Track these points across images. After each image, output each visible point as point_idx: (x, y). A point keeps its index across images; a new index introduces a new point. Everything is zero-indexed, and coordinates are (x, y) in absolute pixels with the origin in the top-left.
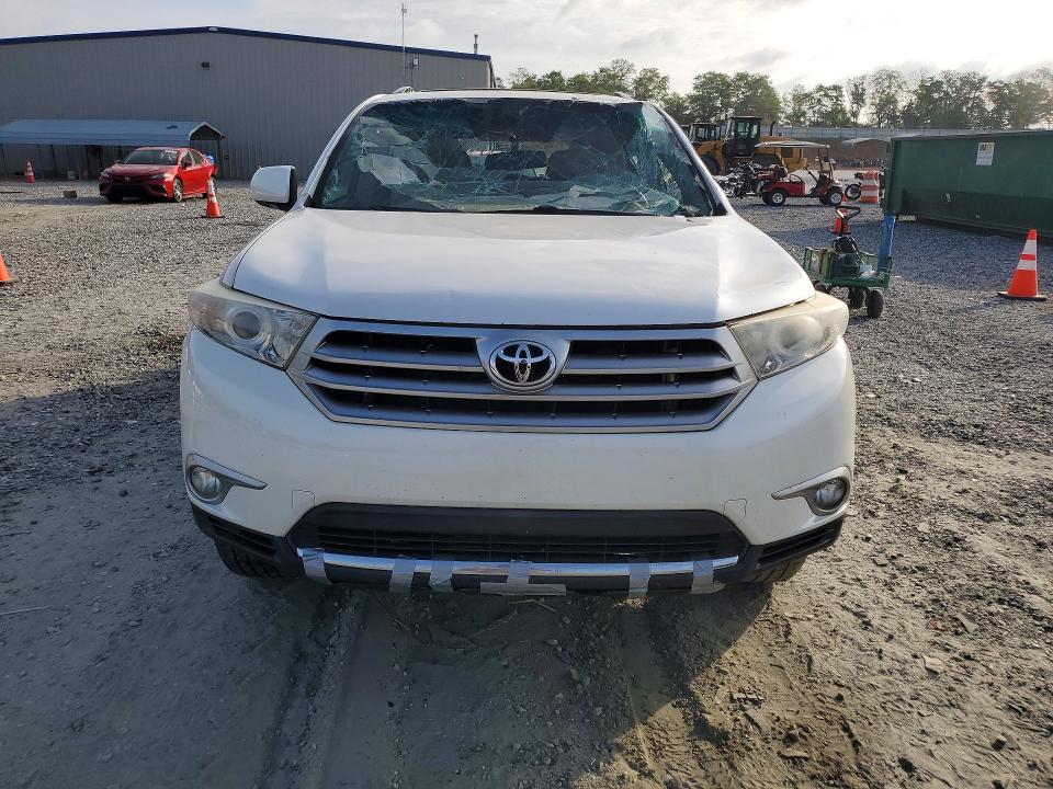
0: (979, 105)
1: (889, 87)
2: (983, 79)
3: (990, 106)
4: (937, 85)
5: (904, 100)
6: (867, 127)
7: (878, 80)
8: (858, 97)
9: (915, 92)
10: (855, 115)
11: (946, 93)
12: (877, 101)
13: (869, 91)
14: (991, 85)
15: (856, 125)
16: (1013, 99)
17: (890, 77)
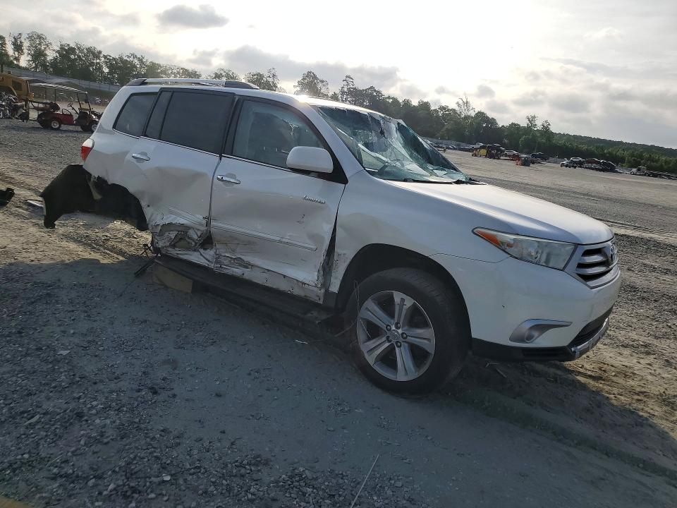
0: (100, 69)
1: (40, 44)
2: (100, 52)
3: (106, 70)
4: (72, 50)
5: (51, 55)
6: (25, 69)
7: (31, 38)
8: (18, 47)
9: (58, 52)
10: (17, 59)
11: (79, 57)
12: (33, 52)
13: (26, 44)
14: (105, 57)
15: (18, 67)
16: (119, 68)
17: (40, 37)
